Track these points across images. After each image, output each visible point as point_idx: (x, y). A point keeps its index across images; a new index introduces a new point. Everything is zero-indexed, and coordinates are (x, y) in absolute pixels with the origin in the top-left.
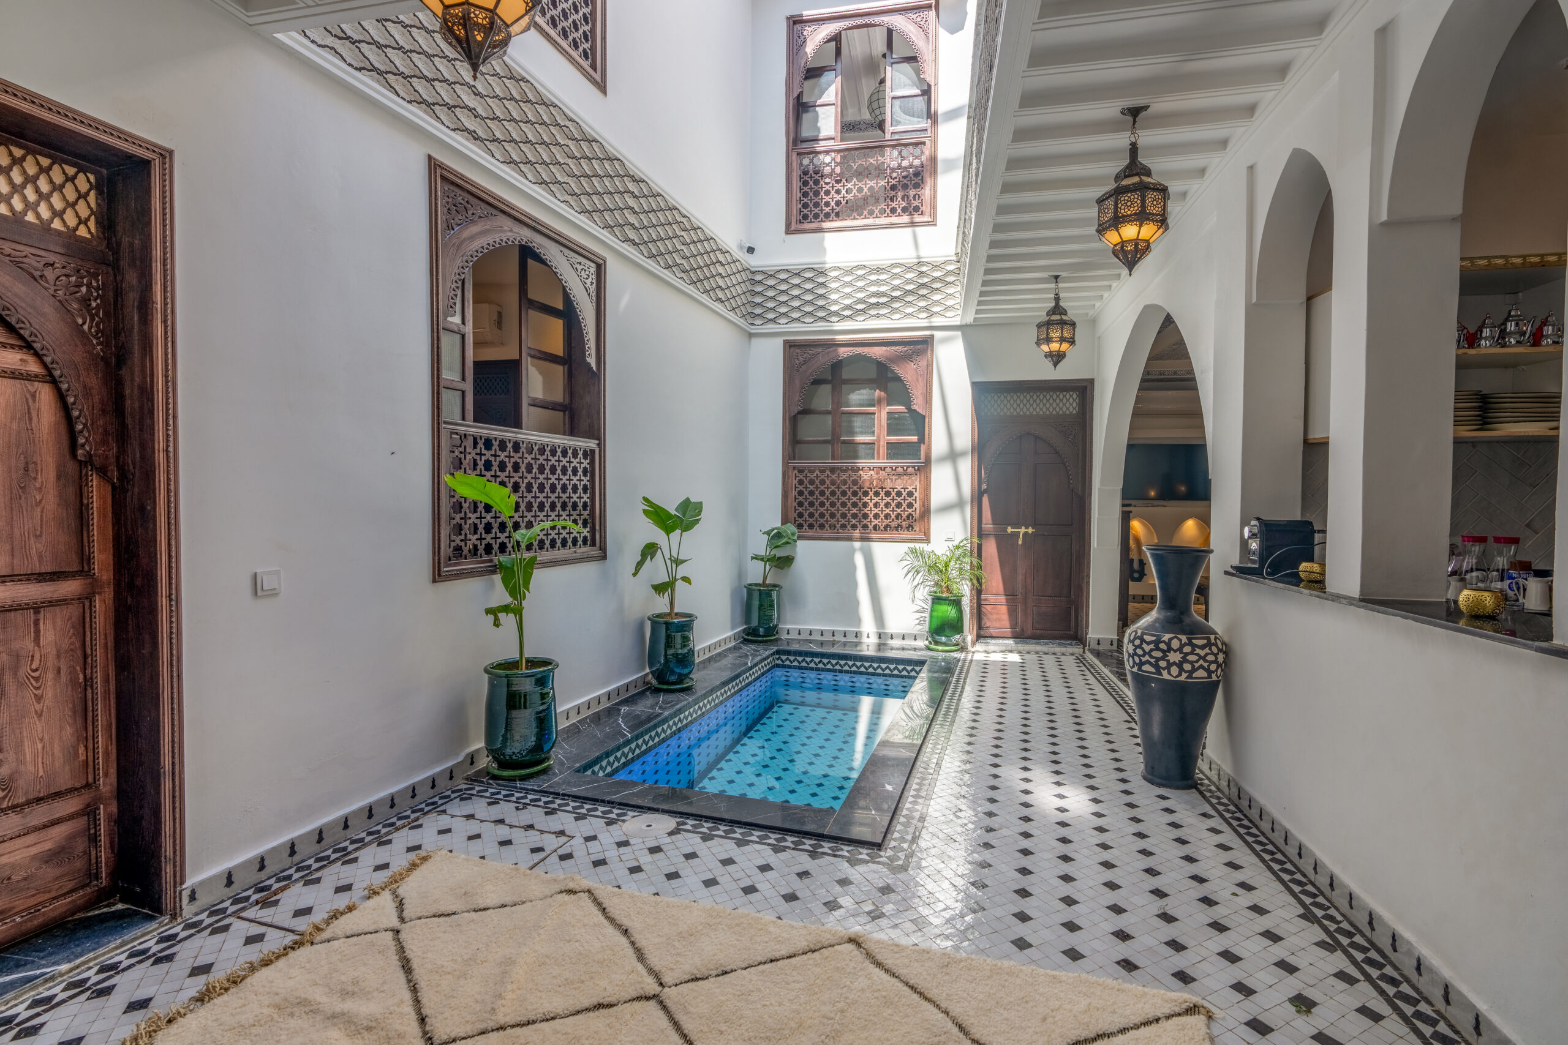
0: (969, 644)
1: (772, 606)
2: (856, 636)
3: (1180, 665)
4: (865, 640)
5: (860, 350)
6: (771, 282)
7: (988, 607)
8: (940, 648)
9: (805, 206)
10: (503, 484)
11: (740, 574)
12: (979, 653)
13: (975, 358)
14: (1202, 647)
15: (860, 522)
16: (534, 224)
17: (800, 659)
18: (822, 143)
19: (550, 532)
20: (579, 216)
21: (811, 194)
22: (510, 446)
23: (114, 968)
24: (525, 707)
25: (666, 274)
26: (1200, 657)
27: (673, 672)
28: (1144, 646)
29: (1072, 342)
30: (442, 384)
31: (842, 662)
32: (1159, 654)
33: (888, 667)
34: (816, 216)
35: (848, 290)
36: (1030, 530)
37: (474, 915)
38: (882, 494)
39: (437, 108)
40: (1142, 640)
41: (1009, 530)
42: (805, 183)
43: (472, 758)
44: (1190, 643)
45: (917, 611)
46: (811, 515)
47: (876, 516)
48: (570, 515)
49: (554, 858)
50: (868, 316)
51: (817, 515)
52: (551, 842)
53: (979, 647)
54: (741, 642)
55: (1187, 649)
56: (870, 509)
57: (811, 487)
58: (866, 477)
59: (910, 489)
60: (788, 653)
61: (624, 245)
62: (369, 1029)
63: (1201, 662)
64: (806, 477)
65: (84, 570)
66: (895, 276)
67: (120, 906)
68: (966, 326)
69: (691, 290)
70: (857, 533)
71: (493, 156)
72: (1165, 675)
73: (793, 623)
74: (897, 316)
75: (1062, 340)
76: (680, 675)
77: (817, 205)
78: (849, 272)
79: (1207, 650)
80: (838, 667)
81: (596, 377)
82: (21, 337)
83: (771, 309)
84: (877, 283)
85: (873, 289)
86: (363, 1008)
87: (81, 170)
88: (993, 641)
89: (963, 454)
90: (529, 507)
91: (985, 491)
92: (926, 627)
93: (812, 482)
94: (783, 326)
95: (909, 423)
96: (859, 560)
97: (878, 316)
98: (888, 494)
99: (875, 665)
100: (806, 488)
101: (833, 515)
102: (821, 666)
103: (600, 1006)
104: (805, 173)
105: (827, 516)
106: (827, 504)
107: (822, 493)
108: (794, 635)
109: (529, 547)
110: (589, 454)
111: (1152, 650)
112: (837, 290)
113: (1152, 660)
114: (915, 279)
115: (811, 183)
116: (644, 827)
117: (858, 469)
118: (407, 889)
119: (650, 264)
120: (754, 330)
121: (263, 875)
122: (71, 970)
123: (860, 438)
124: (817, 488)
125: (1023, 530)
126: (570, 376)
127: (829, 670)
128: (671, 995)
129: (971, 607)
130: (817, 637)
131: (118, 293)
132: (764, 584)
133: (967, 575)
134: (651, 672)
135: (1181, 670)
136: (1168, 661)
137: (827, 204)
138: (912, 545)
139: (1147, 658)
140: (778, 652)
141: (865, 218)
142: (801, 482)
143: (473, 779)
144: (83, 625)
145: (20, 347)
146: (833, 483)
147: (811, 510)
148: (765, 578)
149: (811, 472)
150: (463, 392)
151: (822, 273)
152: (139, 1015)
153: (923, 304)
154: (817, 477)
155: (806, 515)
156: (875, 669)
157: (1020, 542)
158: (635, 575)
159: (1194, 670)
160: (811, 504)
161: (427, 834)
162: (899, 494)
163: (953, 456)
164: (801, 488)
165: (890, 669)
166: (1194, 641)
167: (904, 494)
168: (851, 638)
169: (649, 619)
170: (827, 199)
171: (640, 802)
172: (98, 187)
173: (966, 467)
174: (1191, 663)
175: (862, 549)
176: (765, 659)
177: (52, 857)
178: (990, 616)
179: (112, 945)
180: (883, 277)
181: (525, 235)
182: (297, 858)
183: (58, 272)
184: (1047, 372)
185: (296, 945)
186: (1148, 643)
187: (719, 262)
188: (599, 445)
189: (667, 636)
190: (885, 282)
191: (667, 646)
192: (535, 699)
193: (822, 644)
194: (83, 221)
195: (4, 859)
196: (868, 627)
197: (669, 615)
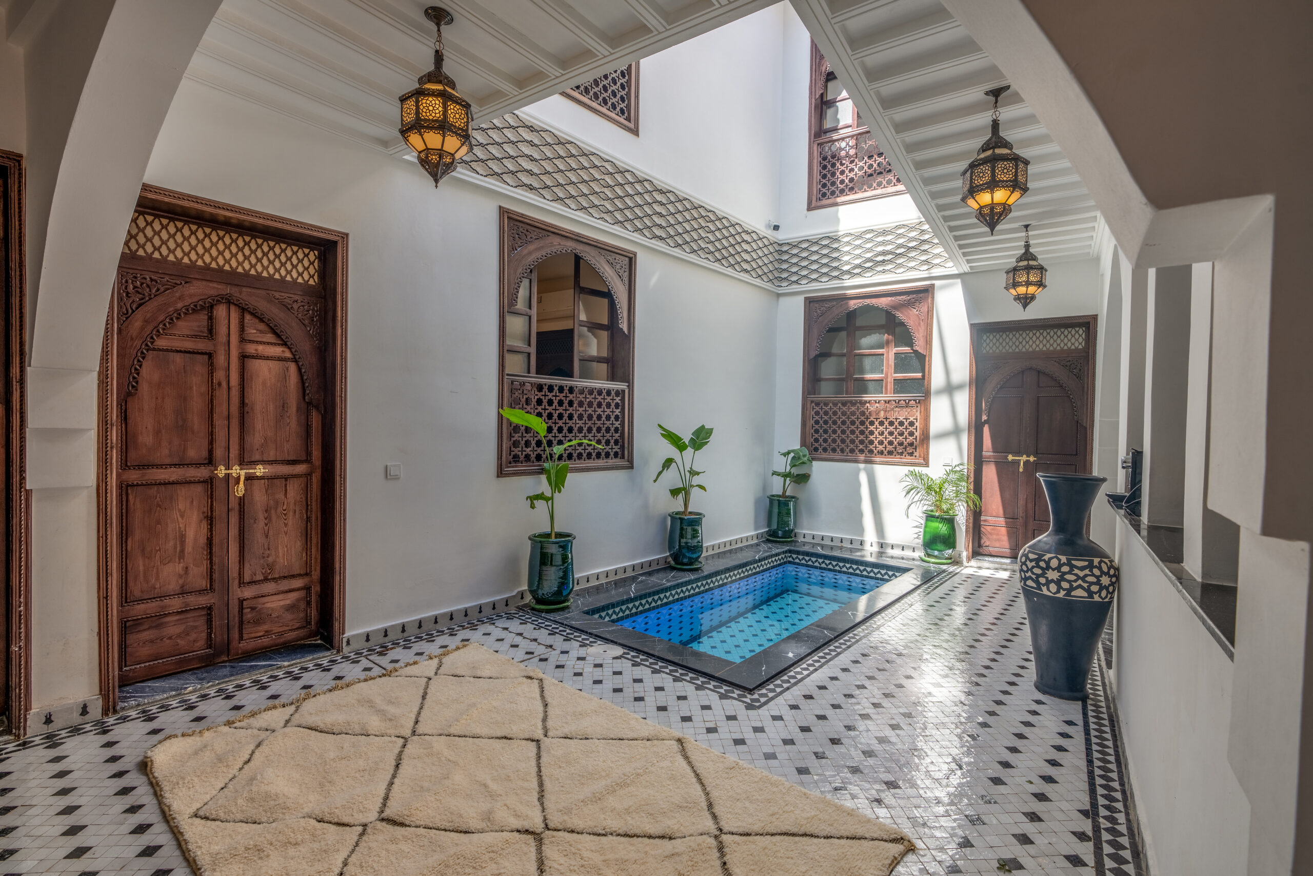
0: (965, 559)
1: (788, 514)
2: (861, 544)
3: (1058, 583)
4: (867, 547)
5: (868, 301)
6: (795, 251)
7: (989, 528)
8: (933, 560)
9: (824, 186)
10: (539, 415)
11: (765, 488)
12: (972, 568)
13: (973, 302)
14: (1082, 569)
15: (866, 447)
17: (807, 558)
18: (841, 131)
19: (577, 448)
20: (613, 226)
21: (829, 175)
22: (556, 389)
23: (305, 669)
24: (551, 564)
25: (693, 258)
26: (1079, 578)
27: (684, 556)
28: (1028, 563)
29: (1041, 284)
30: (506, 348)
31: (841, 564)
32: (1038, 571)
33: (879, 572)
34: (833, 193)
35: (858, 252)
36: (1032, 459)
37: (472, 679)
38: (886, 423)
39: (504, 176)
40: (1027, 558)
41: (1010, 457)
42: (825, 167)
43: (522, 594)
44: (1069, 563)
45: (916, 527)
46: (825, 441)
47: (881, 443)
48: (594, 436)
49: (537, 659)
50: (875, 272)
51: (830, 440)
52: (540, 650)
53: (973, 563)
54: (763, 541)
55: (1065, 569)
56: (876, 437)
57: (826, 418)
58: (872, 409)
59: (912, 419)
60: (798, 553)
61: (653, 241)
62: (390, 720)
63: (1080, 582)
64: (822, 409)
65: (308, 461)
67: (319, 642)
68: (966, 273)
69: (717, 266)
70: (862, 457)
71: (544, 198)
72: (1045, 591)
73: (808, 529)
74: (902, 270)
75: (1030, 283)
76: (690, 558)
77: (833, 184)
78: (859, 237)
79: (1087, 572)
80: (837, 568)
81: (628, 339)
82: (282, 340)
83: (795, 273)
84: (883, 243)
85: (880, 249)
86: (392, 710)
87: (312, 249)
88: (991, 559)
89: (960, 387)
90: (560, 430)
91: (986, 422)
92: (920, 541)
93: (826, 413)
94: (805, 286)
95: (915, 362)
96: (863, 478)
97: (884, 272)
98: (891, 423)
99: (869, 569)
100: (822, 418)
101: (843, 441)
102: (823, 565)
103: (506, 738)
104: (825, 159)
105: (839, 441)
106: (839, 432)
107: (835, 423)
108: (808, 539)
109: (560, 458)
110: (618, 393)
111: (1033, 567)
112: (848, 253)
113: (1034, 577)
114: (917, 237)
115: (829, 166)
116: (602, 652)
117: (866, 402)
118: (446, 660)
119: (677, 252)
120: (781, 290)
121: (386, 639)
122: (289, 666)
123: (868, 376)
124: (830, 418)
125: (1024, 458)
126: (612, 338)
127: (830, 570)
128: (546, 742)
129: (967, 526)
130: (827, 542)
131: (326, 313)
132: (784, 495)
133: (963, 497)
134: (671, 555)
135: (1060, 588)
136: (1047, 578)
137: (842, 182)
138: (911, 468)
139: (1029, 574)
140: (790, 551)
141: (875, 189)
142: (817, 413)
143: (520, 608)
144: (307, 488)
145: (282, 345)
146: (844, 414)
147: (825, 436)
148: (785, 491)
149: (826, 404)
150: (529, 354)
151: (836, 240)
152: (304, 691)
153: (924, 258)
154: (831, 409)
155: (821, 440)
156: (869, 573)
157: (1021, 470)
158: (655, 481)
159: (1072, 589)
160: (826, 431)
161: (475, 636)
162: (901, 424)
163: (950, 389)
164: (817, 418)
165: (881, 574)
166: (1073, 562)
167: (906, 423)
168: (856, 545)
169: (670, 515)
170: (842, 177)
171: (608, 636)
172: (319, 257)
173: (963, 400)
174: (1069, 581)
175: (865, 469)
176: (777, 555)
177: (291, 608)
178: (989, 536)
179: (309, 659)
180: (889, 238)
181: (570, 245)
182: (405, 634)
183: (299, 304)
184: (1017, 313)
185: (384, 675)
186: (1031, 561)
187: (744, 241)
188: (628, 386)
189: (682, 529)
190: (890, 242)
191: (681, 536)
192: (558, 560)
193: (832, 548)
194: (312, 277)
195: (268, 605)
196: (870, 536)
197: (684, 513)
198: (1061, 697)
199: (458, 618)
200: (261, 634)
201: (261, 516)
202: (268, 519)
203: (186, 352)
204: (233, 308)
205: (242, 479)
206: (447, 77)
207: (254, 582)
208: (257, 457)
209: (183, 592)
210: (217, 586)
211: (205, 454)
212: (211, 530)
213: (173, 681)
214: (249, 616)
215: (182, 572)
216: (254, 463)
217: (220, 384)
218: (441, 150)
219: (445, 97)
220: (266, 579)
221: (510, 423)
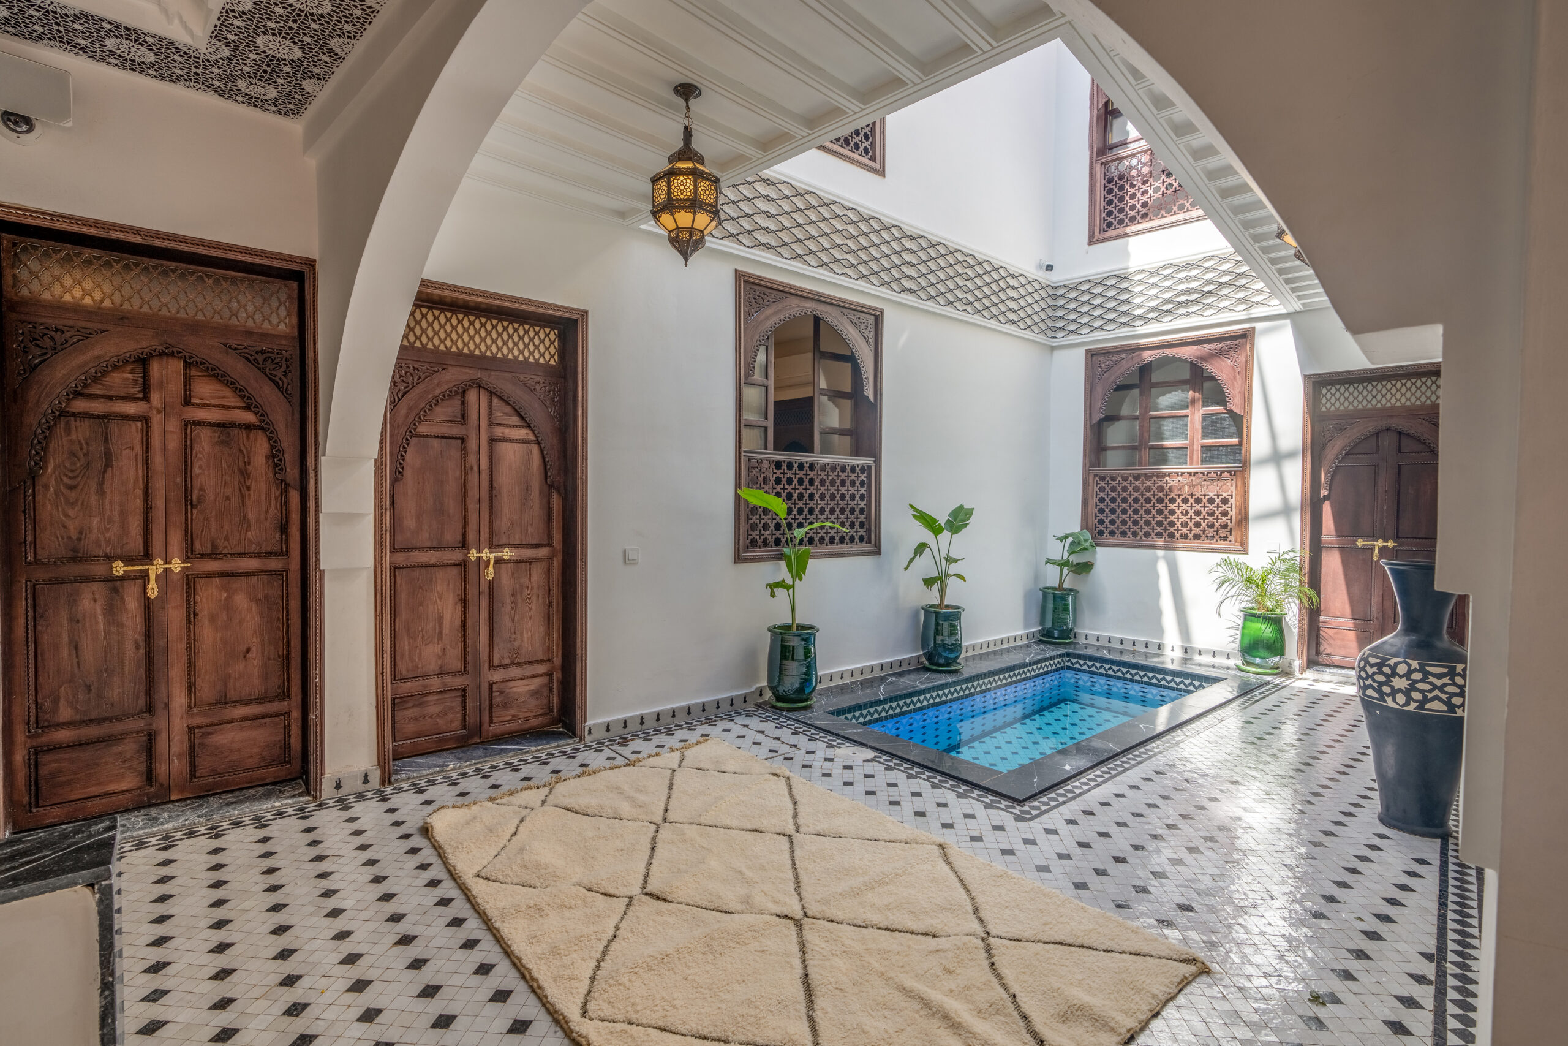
0: (1297, 670)
1: (1066, 610)
2: (1159, 648)
3: (1407, 693)
4: (1167, 651)
5: (1167, 352)
6: (1073, 295)
7: (1330, 632)
8: (1254, 669)
9: (1110, 213)
10: (778, 495)
11: (1037, 577)
12: (1306, 680)
13: (1304, 349)
14: (1440, 676)
15: (1165, 530)
16: (816, 297)
17: (1090, 663)
18: (1131, 146)
19: (819, 531)
20: (857, 282)
21: (1116, 201)
22: (796, 466)
23: (552, 755)
24: (793, 659)
25: (949, 311)
26: (1435, 687)
27: (940, 655)
28: (1368, 668)
30: (743, 423)
31: (1133, 672)
32: (1380, 678)
33: (1182, 682)
34: (1121, 222)
35: (1153, 292)
36: (1390, 544)
37: (716, 773)
38: (1192, 501)
39: (740, 237)
40: (1367, 662)
41: (1360, 543)
42: (1110, 191)
43: (761, 691)
44: (1422, 669)
45: (1232, 628)
46: (1113, 522)
47: (1184, 525)
48: (837, 518)
49: (782, 758)
50: (1176, 316)
51: (1118, 522)
52: (784, 749)
53: (1310, 674)
54: (1034, 642)
55: (1417, 676)
56: (1178, 518)
57: (1113, 494)
58: (1173, 483)
59: (1225, 495)
60: (1079, 656)
61: (902, 295)
62: (641, 806)
63: (1436, 692)
64: (1108, 484)
65: (549, 545)
66: (1208, 270)
67: (561, 730)
68: (1297, 312)
69: (976, 319)
70: (1160, 542)
71: (782, 256)
72: (1390, 703)
73: (1091, 629)
74: (1211, 311)
76: (947, 658)
77: (1121, 210)
78: (1155, 273)
79: (1446, 680)
80: (1128, 676)
81: (875, 407)
82: (526, 422)
83: (1073, 321)
84: (1186, 280)
85: (1182, 287)
86: (641, 798)
87: (552, 329)
88: (1333, 670)
89: (1291, 455)
90: (800, 511)
91: (1326, 498)
92: (1237, 646)
93: (1113, 489)
94: (1085, 336)
95: (1230, 425)
96: (1162, 568)
97: (1187, 314)
98: (1198, 501)
99: (1169, 678)
100: (1108, 495)
101: (1135, 523)
102: (1110, 672)
103: (756, 831)
104: (1110, 181)
105: (1130, 523)
106: (1130, 511)
107: (1125, 500)
108: (1092, 641)
109: (801, 542)
110: (863, 469)
111: (1374, 673)
112: (1141, 293)
113: (1375, 685)
114: (1231, 270)
115: (1116, 190)
116: (850, 754)
117: (1165, 475)
118: (687, 753)
119: (930, 305)
120: (1055, 342)
121: (626, 731)
122: (536, 751)
123: (1168, 443)
124: (1119, 495)
125: (1380, 543)
126: (856, 407)
127: (1119, 678)
128: (798, 838)
129: (1300, 628)
130: (1116, 645)
131: (566, 393)
132: (1060, 588)
133: (1294, 592)
134: (924, 654)
135: (1409, 699)
136: (1392, 687)
137: (1133, 207)
138: (1225, 556)
139: (1370, 681)
140: (1068, 655)
141: (1175, 214)
142: (1102, 489)
143: (759, 706)
144: (549, 572)
145: (526, 427)
146: (1136, 489)
147: (1113, 517)
148: (1061, 583)
149: (1113, 478)
150: (766, 428)
151: (1126, 278)
152: (554, 775)
153: (1241, 295)
154: (1119, 483)
155: (1107, 522)
156: (1168, 683)
157: (1376, 558)
158: (906, 569)
159: (1425, 700)
160: (1113, 511)
161: (715, 731)
162: (1211, 501)
163: (1277, 458)
164: (1102, 495)
165: (1185, 684)
166: (1428, 668)
167: (1218, 501)
168: (1152, 649)
169: (923, 608)
170: (1132, 202)
171: (857, 738)
172: (559, 337)
173: (1295, 473)
174: (1422, 692)
175: (1165, 558)
176: (1052, 658)
177: (535, 693)
178: (1331, 641)
180: (1194, 273)
181: (810, 306)
182: (644, 727)
183: (541, 385)
185: (628, 765)
186: (1372, 666)
187: (1010, 287)
188: (875, 461)
189: (937, 624)
190: (1195, 278)
191: (937, 632)
192: (800, 654)
193: (1121, 653)
194: (552, 356)
195: (514, 690)
196: (1172, 639)
197: (939, 606)
198: (1413, 833)
199: (696, 712)
200: (508, 718)
201: (508, 599)
202: (514, 602)
203: (442, 437)
204: (482, 391)
205: (492, 562)
206: (696, 154)
207: (502, 666)
208: (504, 541)
209: (442, 673)
210: (470, 668)
211: (459, 537)
212: (465, 612)
213: (434, 758)
214: (498, 699)
215: (440, 653)
216: (502, 546)
217: (471, 468)
218: (692, 228)
219: (695, 174)
220: (513, 664)
221: (748, 504)
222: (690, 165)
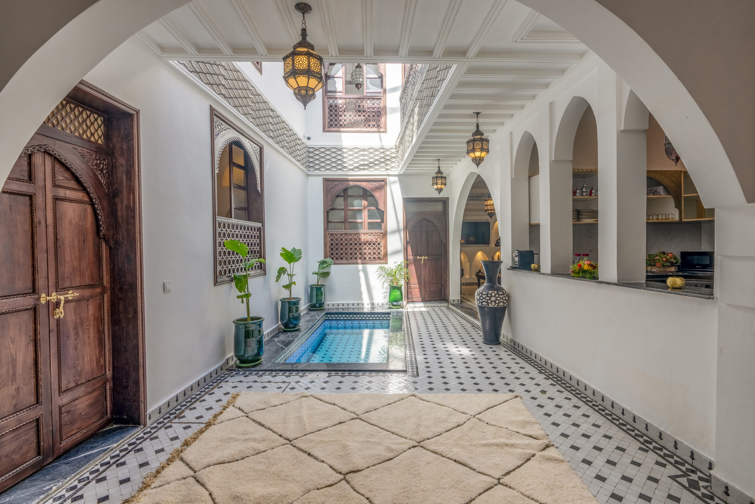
0: (405, 305)
1: (322, 294)
2: (361, 305)
3: (495, 301)
4: (365, 305)
5: (356, 183)
6: (317, 152)
7: (411, 289)
8: (394, 307)
9: (332, 120)
11: (307, 281)
12: (409, 308)
13: (404, 188)
14: (502, 295)
16: (242, 132)
17: (336, 316)
18: (338, 94)
20: (255, 127)
22: (235, 227)
23: (135, 444)
24: (253, 337)
25: (282, 151)
26: (501, 298)
27: (292, 323)
28: (483, 296)
29: (445, 185)
31: (355, 316)
32: (488, 298)
33: (374, 317)
34: (336, 125)
35: (351, 158)
37: (273, 408)
38: (367, 244)
39: (214, 86)
40: (482, 294)
42: (331, 111)
43: (229, 360)
44: (498, 294)
46: (337, 254)
47: (365, 254)
48: (253, 256)
49: (288, 389)
50: (360, 169)
51: (339, 254)
52: (282, 385)
53: (409, 306)
54: (308, 311)
55: (497, 296)
57: (337, 242)
58: (360, 237)
59: (379, 242)
60: (330, 314)
61: (269, 139)
62: (263, 440)
63: (501, 300)
64: (334, 237)
65: (101, 284)
66: (371, 153)
67: (115, 426)
68: (400, 175)
69: (289, 157)
71: (230, 104)
72: (490, 305)
73: (330, 301)
74: (372, 170)
75: (442, 184)
76: (295, 324)
77: (336, 120)
78: (351, 150)
79: (503, 296)
80: (353, 318)
81: (260, 196)
82: (82, 186)
83: (317, 164)
84: (363, 155)
86: (255, 436)
88: (414, 303)
91: (409, 242)
92: (388, 299)
93: (337, 240)
94: (323, 172)
95: (377, 214)
96: (361, 272)
97: (364, 169)
98: (370, 244)
99: (369, 316)
100: (334, 242)
101: (346, 254)
102: (346, 318)
104: (331, 106)
105: (344, 254)
106: (344, 249)
107: (342, 244)
108: (331, 307)
110: (259, 229)
111: (486, 297)
112: (346, 157)
113: (486, 301)
114: (379, 155)
115: (334, 111)
117: (357, 234)
118: (237, 405)
119: (277, 146)
120: (310, 173)
122: (117, 446)
123: (357, 221)
124: (339, 242)
125: (423, 258)
126: (248, 195)
127: (349, 320)
128: (362, 417)
129: (405, 290)
130: (341, 306)
132: (318, 285)
133: (403, 277)
134: (282, 324)
135: (495, 303)
136: (491, 300)
137: (341, 121)
138: (380, 265)
139: (484, 300)
140: (326, 314)
141: (357, 128)
142: (332, 240)
144: (100, 307)
145: (82, 190)
146: (346, 240)
147: (337, 252)
148: (318, 282)
149: (337, 235)
151: (340, 150)
153: (382, 165)
154: (339, 237)
155: (335, 254)
156: (369, 318)
157: (422, 263)
158: (276, 282)
159: (499, 303)
160: (337, 249)
161: (227, 389)
162: (374, 244)
164: (332, 242)
167: (376, 244)
168: (356, 306)
169: (280, 300)
170: (340, 118)
172: (104, 122)
174: (498, 300)
176: (322, 317)
178: (412, 293)
179: (128, 436)
180: (366, 153)
181: (238, 136)
182: (179, 402)
183: (94, 159)
184: (436, 195)
185: (209, 426)
187: (298, 144)
188: (262, 225)
189: (290, 308)
190: (366, 155)
191: (290, 311)
192: (256, 333)
193: (353, 309)
194: (100, 137)
195: (79, 406)
196: (366, 300)
197: (289, 298)
198: (491, 344)
199: (202, 383)
200: (74, 432)
201: (72, 333)
202: (77, 334)
203: (11, 193)
204: (47, 157)
205: (62, 303)
207: (68, 390)
208: (67, 284)
209: (16, 411)
210: (43, 399)
211: (29, 284)
212: (36, 351)
214: (66, 419)
215: (14, 393)
216: (65, 289)
217: (40, 223)
220: (77, 385)
222: (305, 50)
